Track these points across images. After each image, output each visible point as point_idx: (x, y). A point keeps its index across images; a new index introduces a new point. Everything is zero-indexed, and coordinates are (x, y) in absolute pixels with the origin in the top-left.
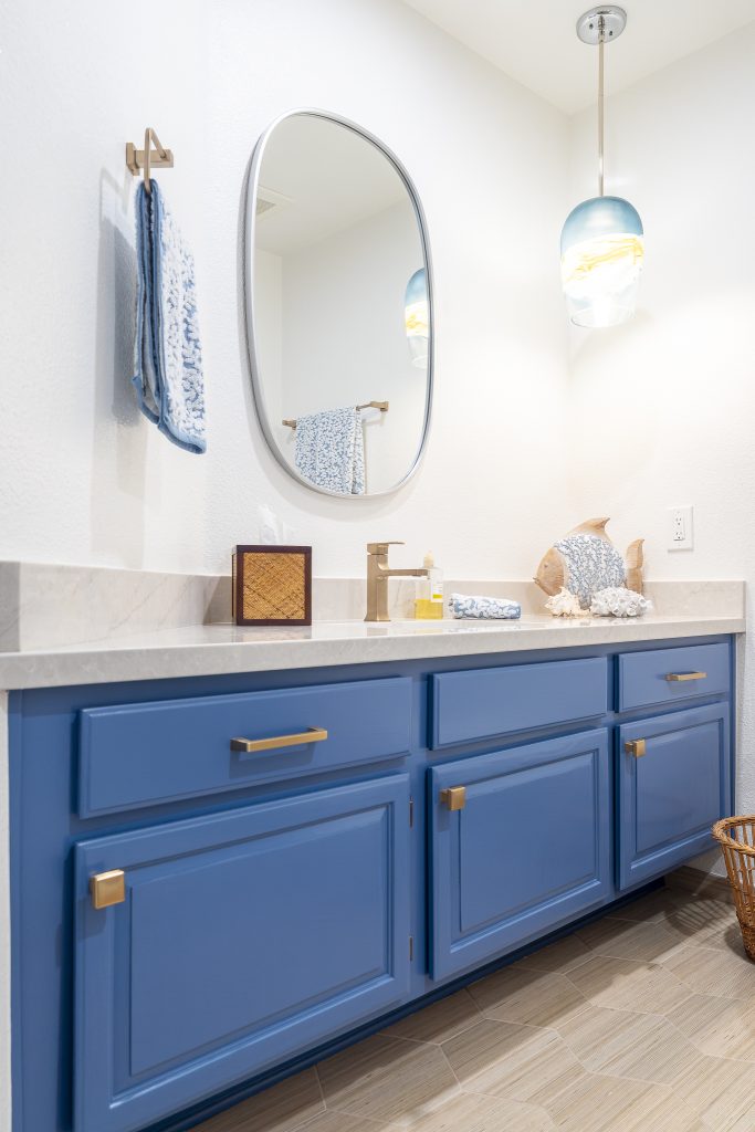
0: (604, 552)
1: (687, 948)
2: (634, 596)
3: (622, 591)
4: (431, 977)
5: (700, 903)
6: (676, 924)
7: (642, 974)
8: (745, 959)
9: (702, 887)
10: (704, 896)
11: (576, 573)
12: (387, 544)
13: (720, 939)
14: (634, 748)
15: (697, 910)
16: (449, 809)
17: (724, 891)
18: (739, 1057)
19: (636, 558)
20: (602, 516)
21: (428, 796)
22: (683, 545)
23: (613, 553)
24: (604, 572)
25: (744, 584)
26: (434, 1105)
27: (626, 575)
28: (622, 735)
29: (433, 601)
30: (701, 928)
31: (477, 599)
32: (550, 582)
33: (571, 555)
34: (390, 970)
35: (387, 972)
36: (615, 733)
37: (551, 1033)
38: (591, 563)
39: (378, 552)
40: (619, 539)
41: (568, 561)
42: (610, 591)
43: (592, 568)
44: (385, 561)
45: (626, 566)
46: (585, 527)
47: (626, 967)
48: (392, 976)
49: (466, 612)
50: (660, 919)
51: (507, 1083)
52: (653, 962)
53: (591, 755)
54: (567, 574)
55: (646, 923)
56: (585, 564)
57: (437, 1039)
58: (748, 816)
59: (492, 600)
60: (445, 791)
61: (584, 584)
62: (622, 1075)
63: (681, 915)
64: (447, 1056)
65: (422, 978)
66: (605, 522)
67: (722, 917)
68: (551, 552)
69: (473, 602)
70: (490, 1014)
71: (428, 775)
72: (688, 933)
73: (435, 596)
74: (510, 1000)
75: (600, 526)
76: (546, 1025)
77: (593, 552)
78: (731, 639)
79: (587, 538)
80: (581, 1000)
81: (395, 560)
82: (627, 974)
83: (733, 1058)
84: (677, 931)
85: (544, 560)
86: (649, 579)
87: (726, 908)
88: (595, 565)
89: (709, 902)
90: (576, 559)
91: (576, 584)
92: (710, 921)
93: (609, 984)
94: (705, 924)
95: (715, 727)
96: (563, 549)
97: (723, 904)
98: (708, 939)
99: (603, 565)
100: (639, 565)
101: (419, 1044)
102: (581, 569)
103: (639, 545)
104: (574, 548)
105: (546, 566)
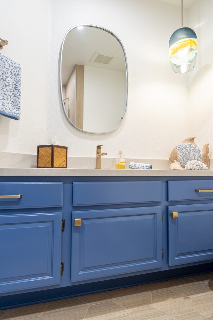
0: (193, 148)
4: (71, 281)
7: (180, 299)
11: (182, 156)
12: (101, 146)
14: (172, 214)
19: (205, 150)
23: (196, 149)
24: (192, 155)
27: (202, 156)
28: (169, 210)
29: (120, 164)
31: (136, 164)
32: (173, 159)
33: (180, 150)
34: (52, 274)
36: (167, 209)
37: (128, 311)
38: (187, 152)
41: (179, 152)
43: (187, 154)
45: (201, 153)
46: (186, 140)
48: (52, 277)
49: (132, 168)
53: (153, 215)
54: (179, 156)
55: (199, 282)
56: (185, 153)
57: (90, 304)
64: (89, 309)
66: (194, 138)
68: (174, 150)
69: (135, 164)
70: (114, 300)
73: (121, 163)
75: (192, 140)
77: (188, 149)
79: (186, 144)
80: (149, 303)
82: (175, 298)
85: (172, 152)
90: (182, 151)
91: (182, 160)
96: (178, 148)
99: (192, 153)
100: (207, 153)
101: (85, 303)
102: (183, 155)
103: (207, 146)
104: (181, 147)
105: (172, 154)
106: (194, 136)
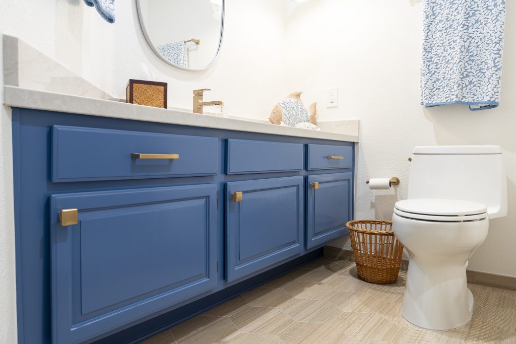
0: (300, 107)
1: (334, 277)
2: (313, 126)
3: (307, 124)
4: (227, 281)
5: (339, 262)
6: (329, 269)
7: (316, 287)
8: (358, 279)
9: (339, 255)
10: (341, 258)
11: (288, 116)
12: (202, 90)
13: (348, 273)
14: (314, 186)
15: (337, 264)
16: (235, 201)
17: (347, 256)
18: (358, 311)
19: (313, 111)
20: (299, 91)
21: (225, 195)
22: (333, 105)
23: (304, 108)
24: (300, 116)
25: (359, 121)
27: (309, 118)
28: (309, 181)
30: (339, 270)
32: (276, 119)
33: (285, 108)
35: (207, 276)
36: (306, 179)
37: (278, 309)
38: (294, 112)
39: (199, 94)
40: (306, 102)
41: (284, 110)
42: (302, 124)
43: (294, 114)
44: (202, 99)
45: (309, 114)
46: (292, 95)
47: (309, 285)
48: (209, 278)
50: (323, 267)
52: (321, 282)
53: (296, 187)
54: (284, 116)
55: (317, 269)
56: (291, 112)
57: (227, 315)
58: (360, 220)
60: (233, 193)
61: (291, 121)
62: (310, 321)
63: (331, 266)
64: (233, 321)
65: (222, 282)
66: (300, 94)
67: (348, 265)
68: (277, 107)
70: (251, 304)
71: (225, 187)
72: (335, 272)
74: (260, 299)
75: (298, 95)
76: (276, 307)
77: (295, 107)
78: (353, 144)
79: (292, 100)
80: (291, 297)
82: (311, 286)
83: (355, 312)
84: (329, 271)
85: (273, 110)
86: (318, 121)
87: (349, 262)
88: (296, 113)
89: (342, 261)
90: (288, 110)
91: (287, 121)
92: (343, 267)
93: (302, 291)
94: (341, 268)
95: (346, 182)
96: (282, 105)
97: (348, 261)
98: (343, 273)
99: (300, 113)
100: (315, 114)
101: (219, 318)
102: (289, 114)
103: (315, 105)
104: (287, 104)
105: (274, 113)
106: (301, 91)
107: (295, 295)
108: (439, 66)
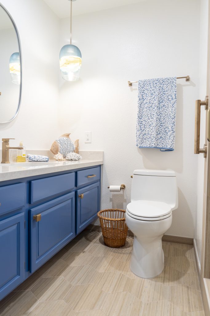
0: (69, 143)
1: (91, 245)
2: (78, 155)
3: (74, 154)
4: (30, 272)
5: (92, 233)
6: (88, 239)
7: (82, 254)
8: (104, 245)
9: (92, 228)
10: (93, 230)
11: (62, 148)
12: (9, 139)
13: (98, 241)
14: (81, 196)
15: (92, 235)
16: (36, 221)
17: (97, 229)
18: (107, 271)
19: (77, 145)
21: (29, 217)
22: (88, 141)
23: (71, 143)
24: (69, 148)
25: (103, 152)
26: (32, 309)
27: (75, 149)
28: (78, 193)
29: (23, 156)
30: (93, 239)
31: (35, 155)
32: (54, 151)
33: (61, 143)
34: (18, 273)
35: (18, 274)
36: (76, 192)
37: (61, 277)
38: (66, 146)
40: (73, 139)
41: (60, 145)
42: (71, 154)
43: (66, 147)
44: (8, 144)
45: (75, 147)
46: (64, 135)
47: (77, 254)
48: (19, 275)
49: (33, 160)
50: (84, 239)
51: (52, 295)
52: (84, 250)
53: (71, 199)
54: (60, 148)
55: (80, 240)
56: (64, 146)
57: (29, 288)
58: (104, 210)
59: (40, 156)
60: (35, 216)
61: (64, 151)
62: (82, 284)
63: (88, 237)
64: (33, 293)
65: (27, 273)
67: (97, 235)
68: (55, 142)
69: (35, 157)
72: (91, 241)
73: (24, 155)
74: (49, 271)
75: (68, 135)
76: (60, 275)
77: (66, 143)
78: (100, 166)
79: (65, 139)
80: (68, 266)
81: (11, 144)
83: (106, 272)
84: (88, 241)
85: (53, 144)
86: (80, 150)
87: (98, 233)
88: (67, 146)
89: (94, 232)
91: (62, 151)
92: (95, 237)
93: (74, 259)
94: (94, 238)
95: (97, 188)
96: (58, 141)
98: (95, 242)
99: (69, 146)
100: (78, 146)
101: (24, 291)
102: (63, 147)
103: (78, 141)
104: (61, 141)
105: (54, 146)
106: (69, 133)
107: (70, 264)
108: (145, 127)
